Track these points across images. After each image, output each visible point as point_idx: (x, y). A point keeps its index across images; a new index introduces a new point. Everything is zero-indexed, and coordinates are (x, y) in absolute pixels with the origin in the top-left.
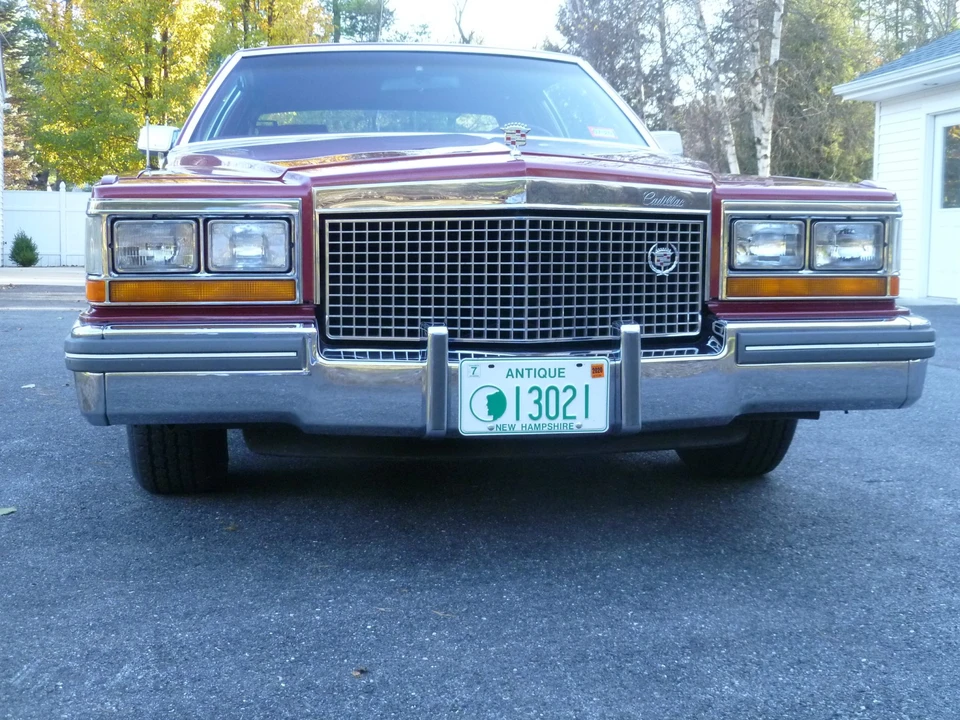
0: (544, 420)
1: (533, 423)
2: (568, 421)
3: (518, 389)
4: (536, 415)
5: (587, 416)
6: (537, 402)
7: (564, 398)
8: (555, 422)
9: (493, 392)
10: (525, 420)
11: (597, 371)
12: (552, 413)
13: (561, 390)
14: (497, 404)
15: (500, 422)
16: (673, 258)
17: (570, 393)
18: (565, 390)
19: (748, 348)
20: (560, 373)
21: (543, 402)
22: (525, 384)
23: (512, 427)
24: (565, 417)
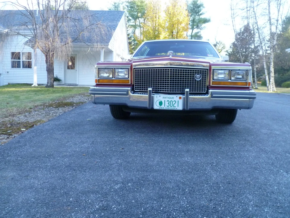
0: (170, 107)
1: (168, 107)
2: (174, 107)
3: (165, 101)
4: (168, 106)
5: (178, 106)
6: (168, 103)
7: (174, 103)
8: (172, 107)
9: (160, 101)
10: (166, 106)
11: (180, 98)
12: (171, 106)
13: (173, 101)
14: (161, 103)
15: (161, 107)
16: (200, 77)
17: (175, 102)
18: (174, 101)
19: (213, 95)
20: (173, 98)
21: (170, 103)
22: (166, 100)
23: (164, 108)
24: (174, 106)
